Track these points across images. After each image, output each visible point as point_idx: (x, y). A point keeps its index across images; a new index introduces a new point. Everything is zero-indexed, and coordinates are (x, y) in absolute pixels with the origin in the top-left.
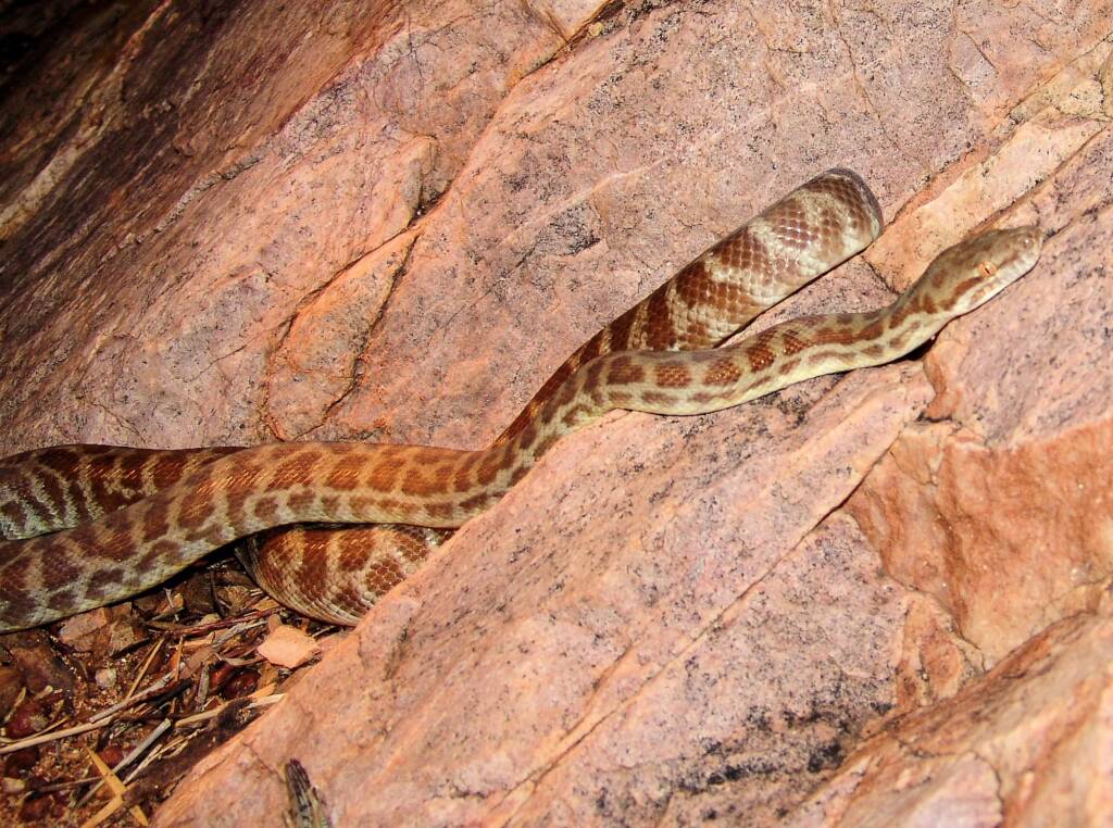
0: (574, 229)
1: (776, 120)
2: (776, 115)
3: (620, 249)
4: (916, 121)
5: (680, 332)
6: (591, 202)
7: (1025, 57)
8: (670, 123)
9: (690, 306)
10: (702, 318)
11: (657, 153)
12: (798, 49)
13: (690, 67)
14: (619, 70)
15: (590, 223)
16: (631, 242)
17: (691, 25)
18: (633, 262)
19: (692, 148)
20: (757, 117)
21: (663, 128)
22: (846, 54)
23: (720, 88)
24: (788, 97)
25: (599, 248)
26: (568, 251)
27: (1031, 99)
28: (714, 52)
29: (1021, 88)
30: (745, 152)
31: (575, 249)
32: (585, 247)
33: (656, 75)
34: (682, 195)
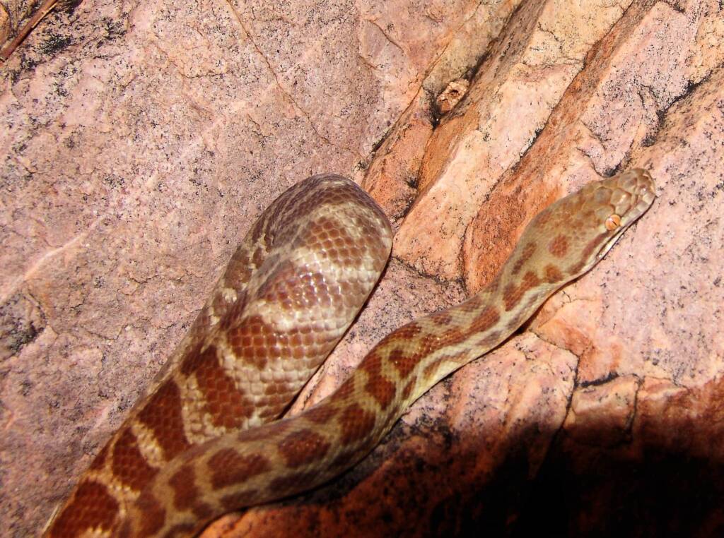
0: (10, 327)
1: (211, 148)
2: (211, 142)
3: (70, 331)
4: (342, 113)
5: (257, 399)
6: (24, 291)
7: (423, 32)
8: (95, 180)
9: (262, 366)
10: (280, 373)
11: (91, 216)
12: (218, 70)
13: (103, 116)
14: (18, 139)
15: (27, 314)
16: (82, 319)
17: (93, 72)
18: (88, 340)
19: (128, 200)
20: (190, 150)
21: (89, 187)
22: (265, 66)
23: (141, 130)
24: (219, 121)
25: (45, 338)
26: (7, 353)
27: (436, 68)
28: (127, 95)
29: (425, 61)
30: (189, 188)
31: (16, 349)
32: (27, 342)
33: (67, 134)
34: (130, 251)
